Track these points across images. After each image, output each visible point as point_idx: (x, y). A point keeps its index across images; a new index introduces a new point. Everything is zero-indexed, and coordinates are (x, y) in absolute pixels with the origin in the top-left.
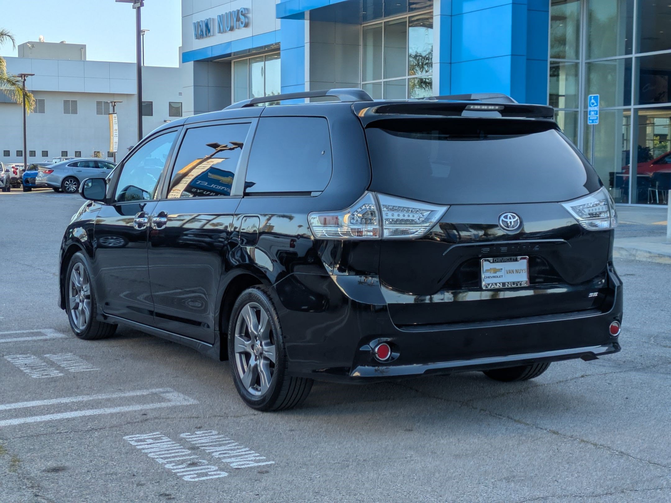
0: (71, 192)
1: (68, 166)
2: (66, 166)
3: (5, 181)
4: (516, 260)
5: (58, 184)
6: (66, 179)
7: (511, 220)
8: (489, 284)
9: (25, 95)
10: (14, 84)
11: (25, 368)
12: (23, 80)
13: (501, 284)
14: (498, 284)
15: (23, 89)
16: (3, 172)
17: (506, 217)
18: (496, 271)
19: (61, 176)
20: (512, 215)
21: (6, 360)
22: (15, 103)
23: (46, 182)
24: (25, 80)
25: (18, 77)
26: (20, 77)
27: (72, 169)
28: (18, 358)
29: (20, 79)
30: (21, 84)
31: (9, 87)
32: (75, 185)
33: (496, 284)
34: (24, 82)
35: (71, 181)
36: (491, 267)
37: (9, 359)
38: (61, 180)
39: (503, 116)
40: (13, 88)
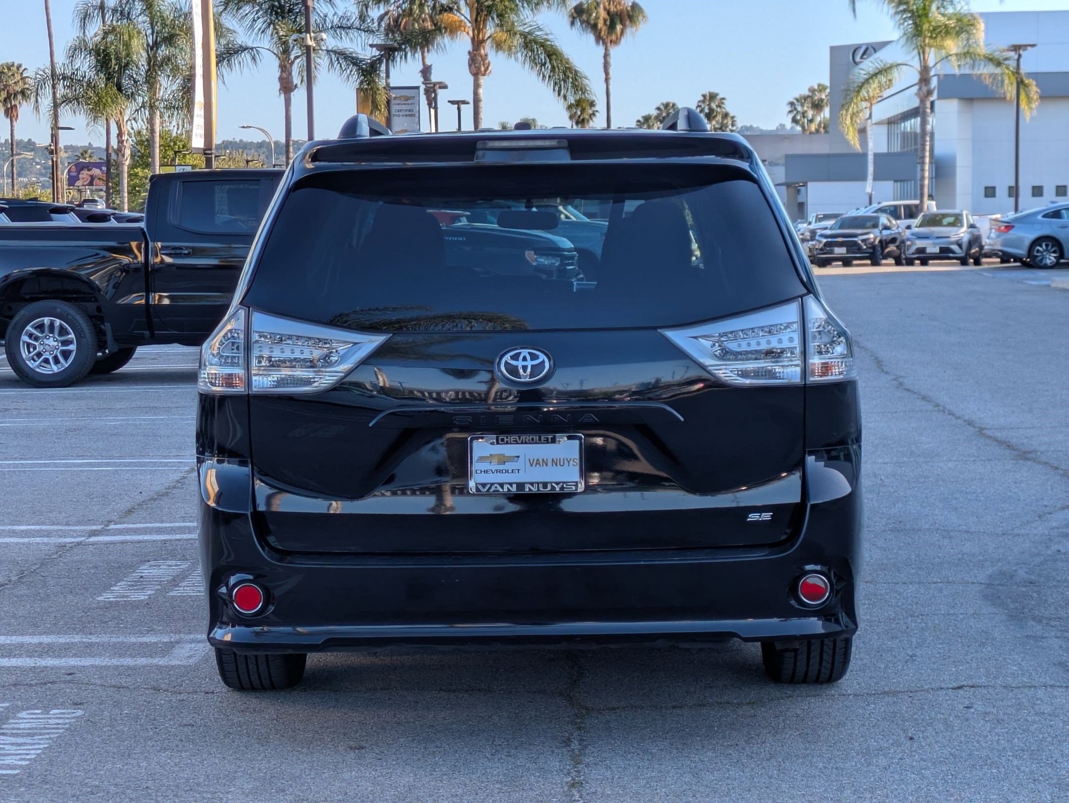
0: (1046, 267)
1: (1044, 216)
2: (1040, 217)
3: (965, 246)
4: (553, 441)
5: (1022, 252)
6: (1037, 241)
7: (525, 363)
8: (484, 485)
9: (1020, 84)
10: (998, 64)
12: (1016, 57)
13: (515, 486)
14: (506, 487)
15: (1017, 72)
16: (965, 229)
17: (515, 357)
18: (503, 460)
19: (1029, 236)
20: (529, 353)
22: (1003, 99)
23: (1000, 248)
24: (1020, 56)
25: (1008, 50)
26: (1012, 51)
27: (1050, 223)
29: (1012, 54)
30: (1012, 64)
31: (991, 69)
32: (1054, 252)
33: (502, 485)
34: (1018, 60)
35: (1047, 245)
36: (493, 453)
38: (1027, 243)
39: (572, 159)
40: (998, 71)
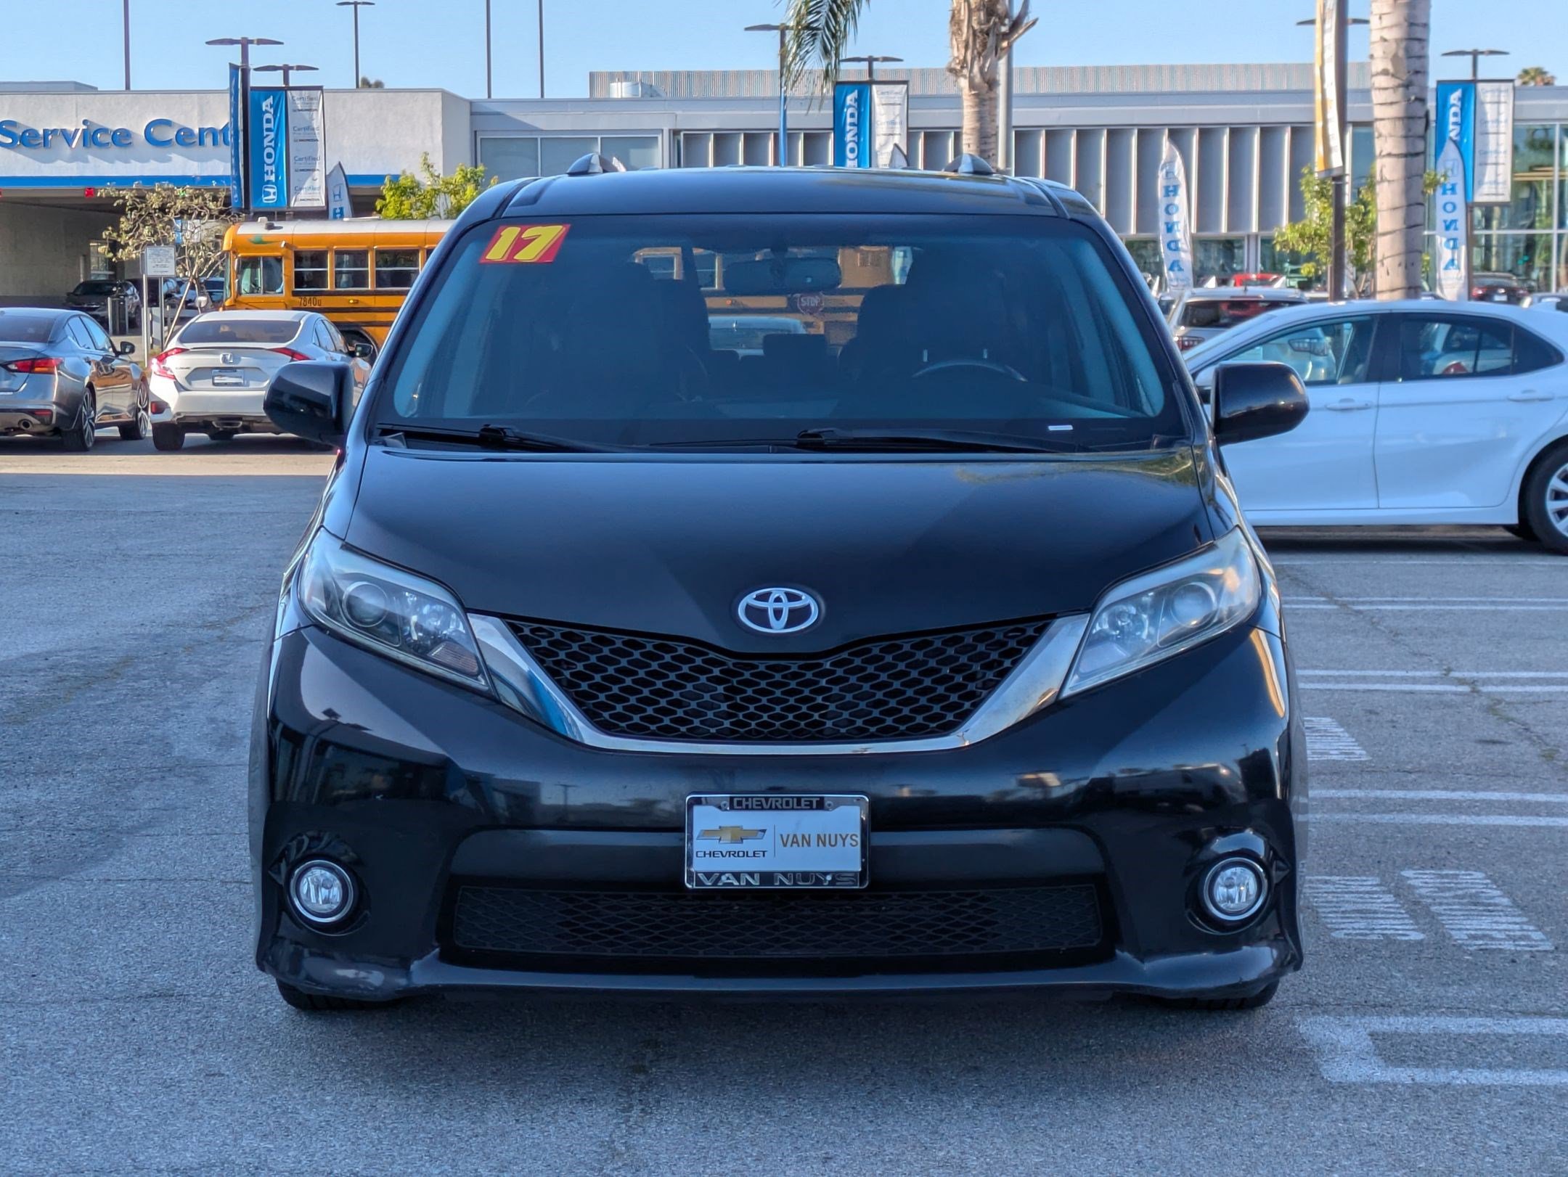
11: (1497, 901)
21: (1549, 935)
28: (1510, 938)
37: (1537, 935)
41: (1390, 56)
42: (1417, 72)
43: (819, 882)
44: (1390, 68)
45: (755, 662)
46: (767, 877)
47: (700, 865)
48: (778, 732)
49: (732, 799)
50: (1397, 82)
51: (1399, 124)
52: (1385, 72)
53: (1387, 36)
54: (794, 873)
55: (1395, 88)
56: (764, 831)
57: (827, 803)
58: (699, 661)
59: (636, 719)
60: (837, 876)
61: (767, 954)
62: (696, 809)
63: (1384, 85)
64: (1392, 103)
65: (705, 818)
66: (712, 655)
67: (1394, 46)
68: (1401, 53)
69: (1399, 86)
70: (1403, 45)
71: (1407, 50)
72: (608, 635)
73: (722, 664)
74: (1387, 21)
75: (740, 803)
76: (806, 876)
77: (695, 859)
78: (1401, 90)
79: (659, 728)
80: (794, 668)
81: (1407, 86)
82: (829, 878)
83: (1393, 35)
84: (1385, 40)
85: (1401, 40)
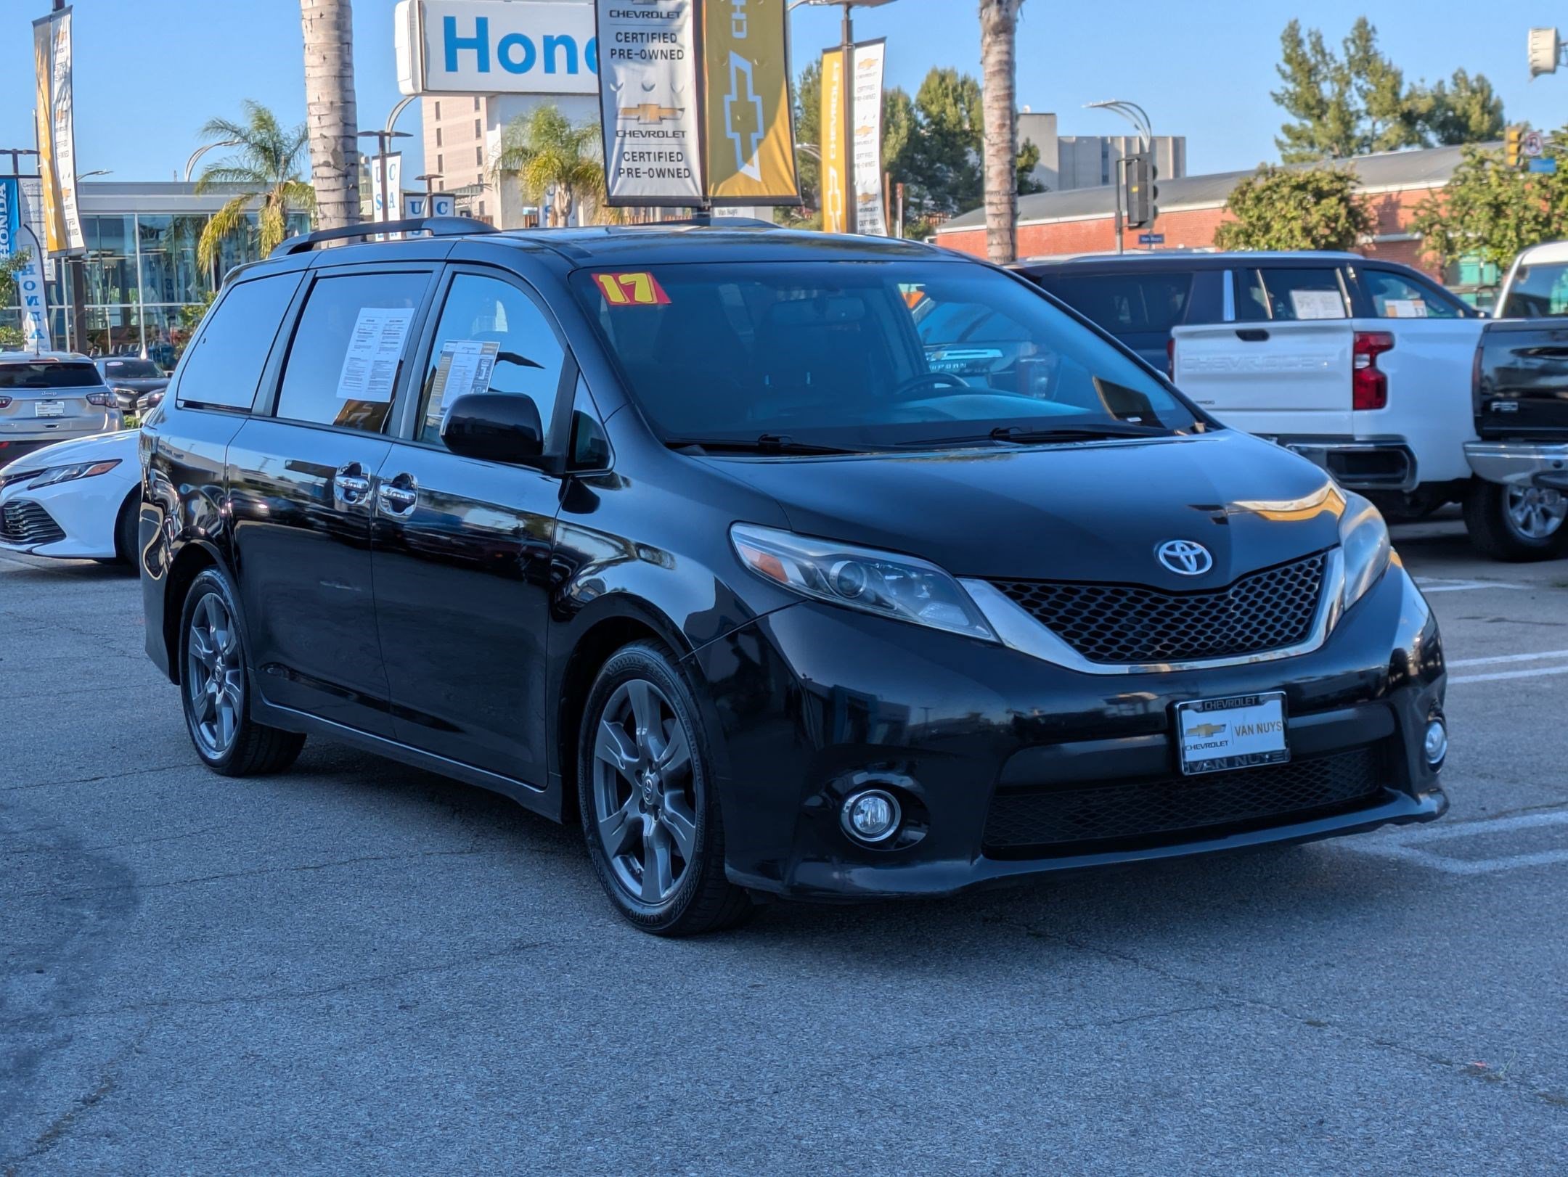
41: (331, 150)
42: (353, 164)
43: (1262, 760)
44: (331, 160)
45: (1187, 598)
46: (1231, 760)
47: (1190, 756)
48: (1196, 651)
49: (1203, 703)
50: (338, 172)
51: (341, 207)
52: (327, 164)
53: (325, 134)
54: (1247, 755)
55: (336, 177)
56: (1224, 726)
57: (1261, 699)
58: (1147, 601)
59: (1115, 649)
60: (1272, 755)
61: (1202, 823)
62: (1184, 713)
63: (327, 174)
64: (334, 190)
65: (1191, 720)
66: (1155, 595)
67: (333, 142)
68: (339, 148)
69: (339, 176)
70: (340, 141)
71: (344, 145)
72: (1074, 587)
73: (1164, 601)
74: (326, 121)
75: (1209, 705)
76: (1254, 757)
77: (1187, 753)
78: (341, 179)
79: (1111, 655)
80: (1212, 600)
81: (346, 176)
82: (1267, 757)
83: (331, 133)
84: (325, 137)
85: (339, 137)
